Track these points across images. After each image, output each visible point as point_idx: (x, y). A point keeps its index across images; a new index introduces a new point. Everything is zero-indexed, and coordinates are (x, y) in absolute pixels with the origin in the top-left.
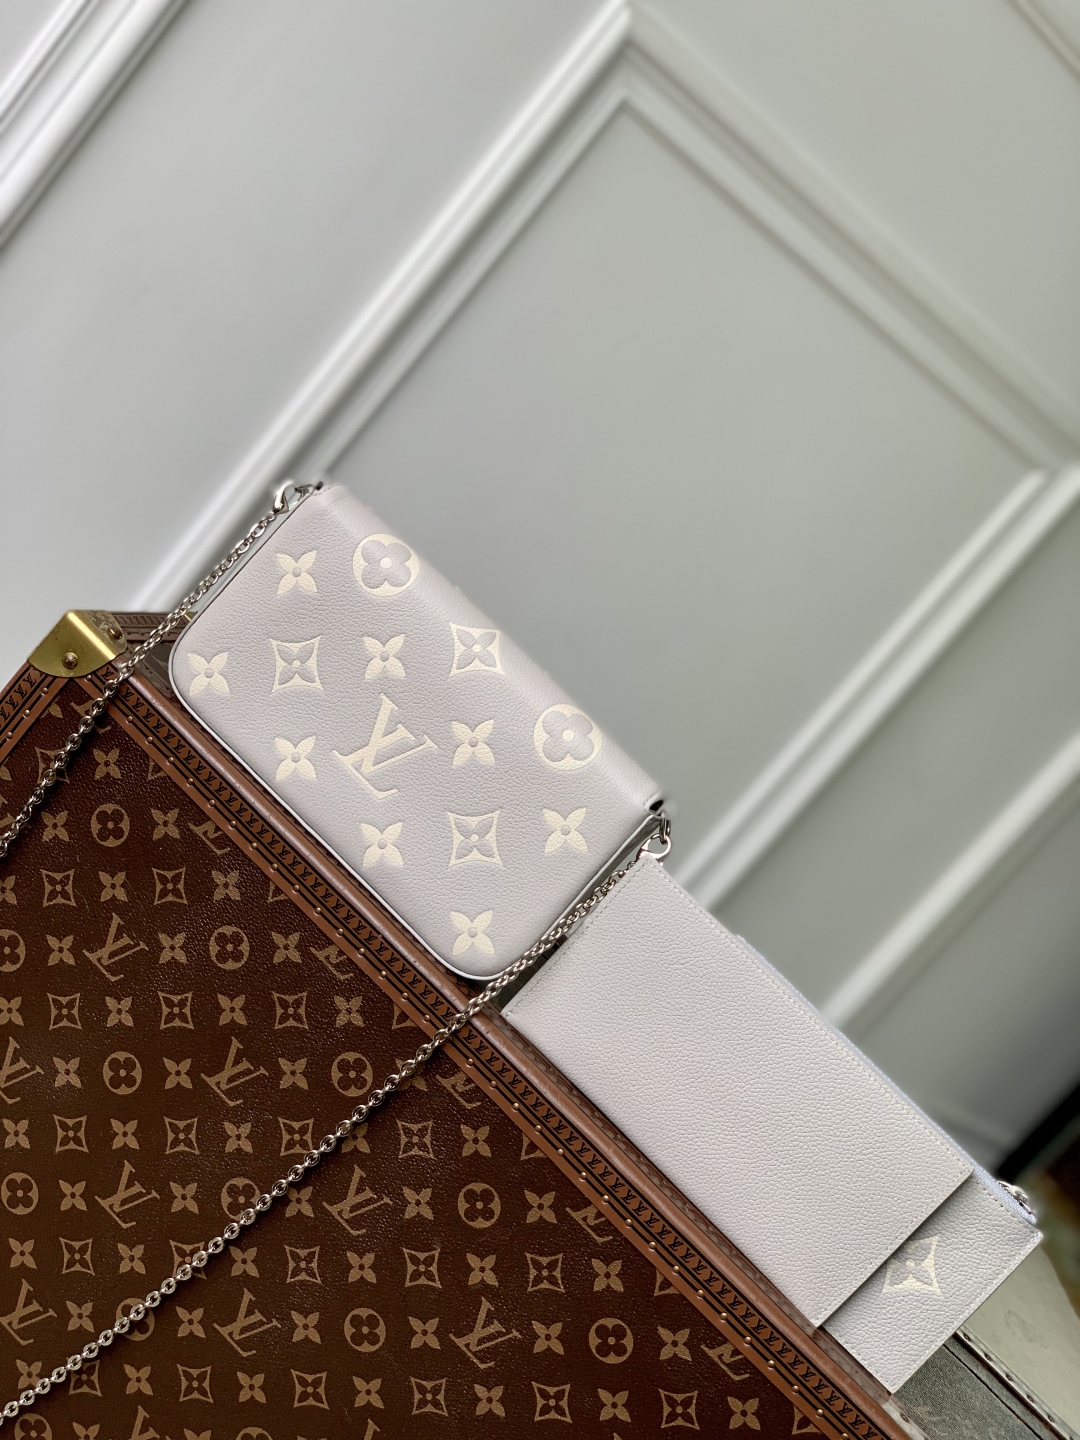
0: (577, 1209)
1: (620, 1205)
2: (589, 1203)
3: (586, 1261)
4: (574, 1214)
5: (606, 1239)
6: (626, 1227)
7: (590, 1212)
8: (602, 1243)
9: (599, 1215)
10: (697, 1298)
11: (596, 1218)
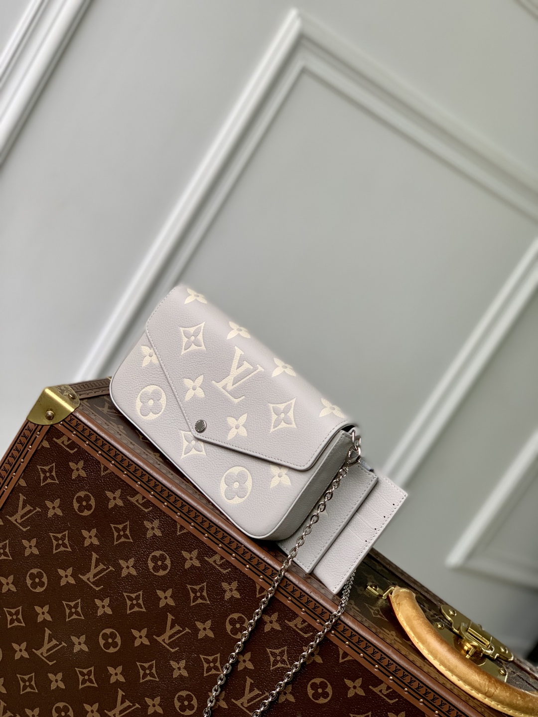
0: (375, 686)
1: (399, 681)
2: (382, 682)
3: (384, 714)
4: (374, 689)
5: (394, 701)
6: (405, 693)
7: (383, 687)
8: (393, 703)
9: (388, 688)
11: (387, 690)
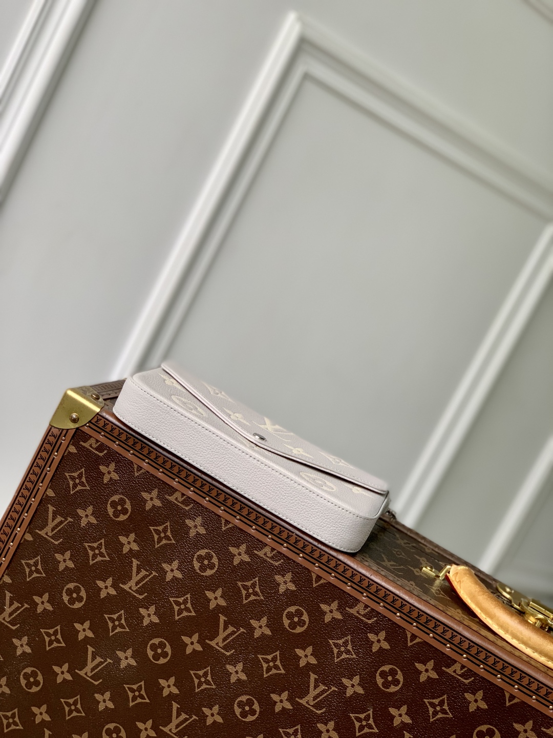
0: (448, 666)
1: (474, 658)
2: (456, 662)
3: (461, 695)
4: (448, 670)
5: (470, 680)
6: (481, 670)
7: (457, 667)
8: (469, 683)
9: (463, 667)
10: (533, 701)
11: (461, 669)
